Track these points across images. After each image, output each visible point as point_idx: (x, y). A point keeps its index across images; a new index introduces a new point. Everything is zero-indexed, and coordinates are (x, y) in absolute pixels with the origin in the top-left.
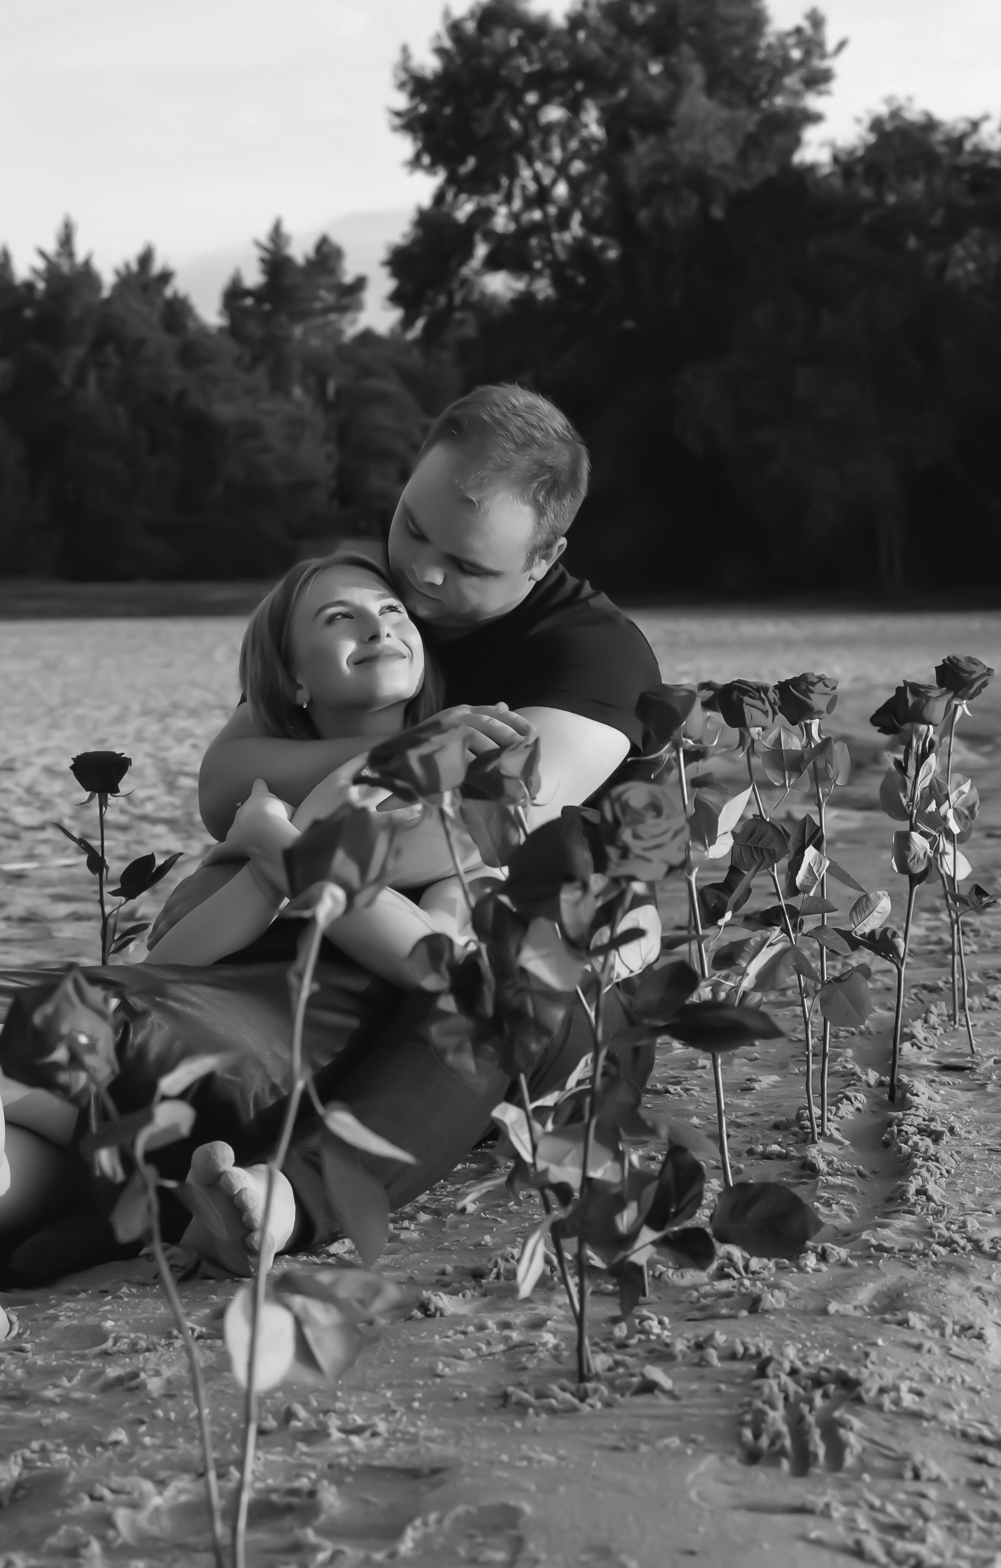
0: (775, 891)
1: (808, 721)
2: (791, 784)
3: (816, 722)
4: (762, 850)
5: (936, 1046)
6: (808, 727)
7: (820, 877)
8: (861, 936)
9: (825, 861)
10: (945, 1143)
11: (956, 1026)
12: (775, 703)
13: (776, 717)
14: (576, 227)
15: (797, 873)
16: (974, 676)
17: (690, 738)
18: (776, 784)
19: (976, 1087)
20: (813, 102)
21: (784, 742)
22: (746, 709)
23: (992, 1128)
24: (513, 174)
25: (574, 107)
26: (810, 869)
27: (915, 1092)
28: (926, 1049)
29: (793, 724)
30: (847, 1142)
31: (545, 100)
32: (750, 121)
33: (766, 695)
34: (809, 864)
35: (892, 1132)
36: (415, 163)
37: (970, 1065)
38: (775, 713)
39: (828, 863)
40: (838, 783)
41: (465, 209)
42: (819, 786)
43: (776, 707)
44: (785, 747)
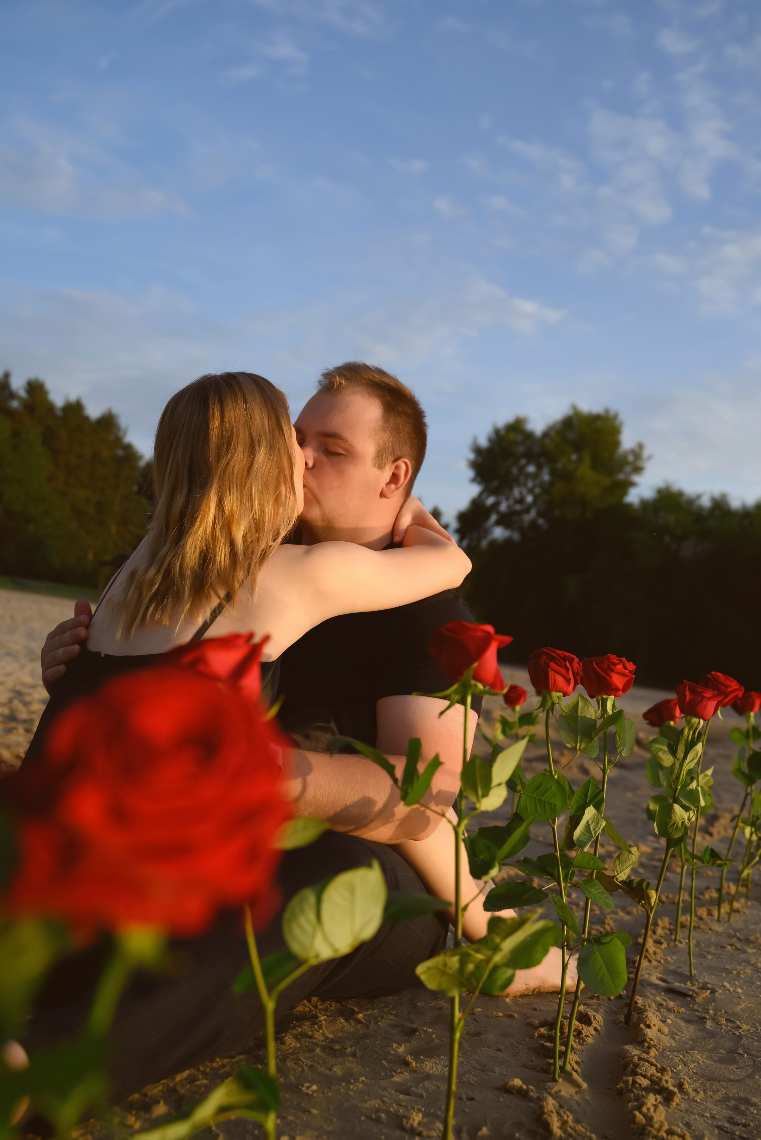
0: (553, 841)
1: (605, 697)
2: (582, 747)
3: (611, 699)
4: (545, 802)
5: (662, 961)
6: (604, 702)
7: (595, 834)
8: (620, 882)
9: (602, 821)
10: (675, 1105)
11: (677, 943)
12: (578, 674)
13: (578, 686)
14: (533, 513)
15: (575, 829)
16: (729, 690)
17: (481, 681)
18: (568, 745)
19: (696, 1019)
20: (636, 478)
21: (582, 709)
22: (551, 674)
23: (718, 1090)
24: (511, 489)
25: (540, 467)
26: (588, 826)
27: (648, 1023)
28: (654, 963)
29: (592, 697)
30: (585, 1085)
31: (528, 463)
32: (607, 481)
33: (570, 664)
34: (588, 822)
35: (627, 1081)
36: (473, 480)
37: (691, 993)
38: (576, 683)
39: (604, 823)
40: (623, 754)
41: (490, 501)
42: (607, 753)
43: (579, 678)
44: (581, 713)
